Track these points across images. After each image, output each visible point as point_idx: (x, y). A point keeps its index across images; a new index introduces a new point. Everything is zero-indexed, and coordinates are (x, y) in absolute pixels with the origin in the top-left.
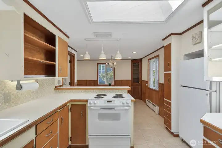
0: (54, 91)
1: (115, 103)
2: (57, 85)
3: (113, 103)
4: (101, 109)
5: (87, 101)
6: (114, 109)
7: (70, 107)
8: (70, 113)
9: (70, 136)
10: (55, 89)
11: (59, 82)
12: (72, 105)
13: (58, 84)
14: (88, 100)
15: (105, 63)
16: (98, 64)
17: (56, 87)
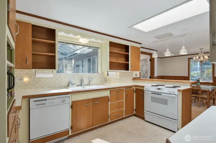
0: (131, 80)
1: (163, 90)
2: (134, 76)
3: (162, 90)
4: (152, 93)
5: (143, 87)
6: (161, 94)
7: (135, 90)
8: (135, 94)
9: (135, 108)
10: (132, 79)
11: (136, 75)
12: (136, 89)
13: (136, 76)
14: (145, 87)
15: (192, 58)
16: (189, 59)
17: (134, 78)
